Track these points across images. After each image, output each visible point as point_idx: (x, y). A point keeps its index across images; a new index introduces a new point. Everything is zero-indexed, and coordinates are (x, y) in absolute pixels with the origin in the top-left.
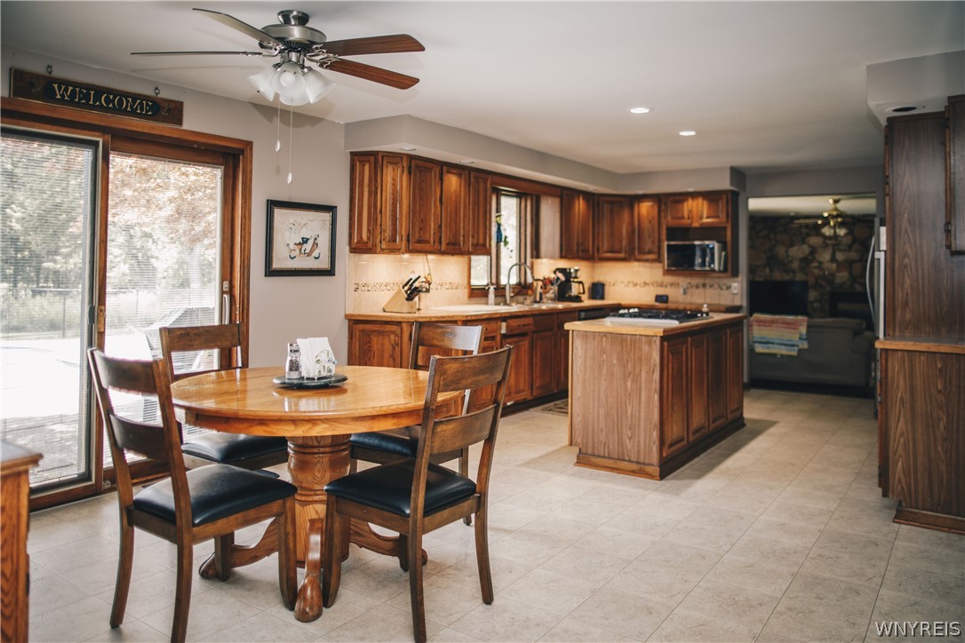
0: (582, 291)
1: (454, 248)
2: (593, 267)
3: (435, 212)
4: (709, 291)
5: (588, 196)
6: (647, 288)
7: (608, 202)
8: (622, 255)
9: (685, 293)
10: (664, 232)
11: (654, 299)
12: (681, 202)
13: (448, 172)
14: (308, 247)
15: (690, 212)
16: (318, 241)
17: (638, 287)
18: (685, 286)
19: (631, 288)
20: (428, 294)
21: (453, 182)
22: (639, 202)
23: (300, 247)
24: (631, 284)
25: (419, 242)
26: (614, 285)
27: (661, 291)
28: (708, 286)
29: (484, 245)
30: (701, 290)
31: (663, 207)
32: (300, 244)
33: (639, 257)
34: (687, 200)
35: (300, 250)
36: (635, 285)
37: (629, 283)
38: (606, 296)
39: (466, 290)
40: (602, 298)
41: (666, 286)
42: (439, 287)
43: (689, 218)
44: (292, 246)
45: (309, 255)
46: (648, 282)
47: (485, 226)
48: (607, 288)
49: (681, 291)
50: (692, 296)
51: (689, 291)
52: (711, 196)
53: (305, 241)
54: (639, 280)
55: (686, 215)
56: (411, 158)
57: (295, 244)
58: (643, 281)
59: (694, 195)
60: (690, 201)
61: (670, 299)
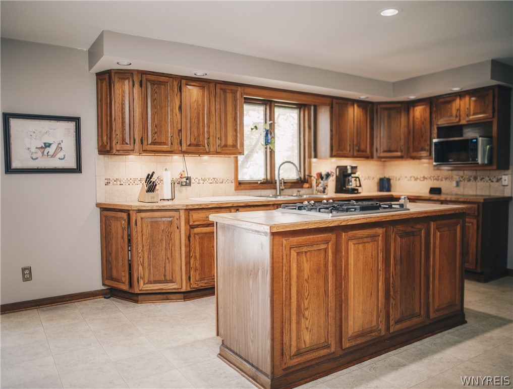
0: (358, 185)
1: (197, 148)
2: (384, 166)
3: (172, 118)
4: (480, 184)
5: (362, 104)
6: (426, 181)
7: (385, 109)
8: (399, 154)
9: (458, 185)
10: (435, 131)
11: (428, 191)
12: (450, 102)
13: (187, 84)
14: (51, 150)
15: (459, 110)
16: (62, 145)
17: (418, 180)
18: (458, 180)
19: (413, 182)
20: (188, 188)
21: (193, 93)
22: (414, 107)
23: (42, 150)
24: (413, 179)
25: (154, 143)
26: (399, 179)
27: (436, 184)
28: (479, 179)
29: (235, 146)
30: (472, 183)
31: (434, 109)
32: (42, 147)
33: (413, 154)
34: (455, 100)
35: (43, 153)
36: (416, 179)
37: (411, 177)
38: (392, 189)
39: (233, 184)
40: (389, 190)
41: (442, 180)
42: (201, 182)
43: (456, 116)
44: (33, 150)
45: (52, 156)
46: (426, 176)
47: (236, 130)
48: (392, 182)
49: (454, 184)
50: (464, 188)
51: (461, 183)
52: (477, 93)
53: (48, 145)
54: (419, 175)
55: (454, 112)
56: (143, 73)
57: (37, 148)
58: (422, 176)
59: (461, 95)
60: (458, 101)
61: (443, 190)
